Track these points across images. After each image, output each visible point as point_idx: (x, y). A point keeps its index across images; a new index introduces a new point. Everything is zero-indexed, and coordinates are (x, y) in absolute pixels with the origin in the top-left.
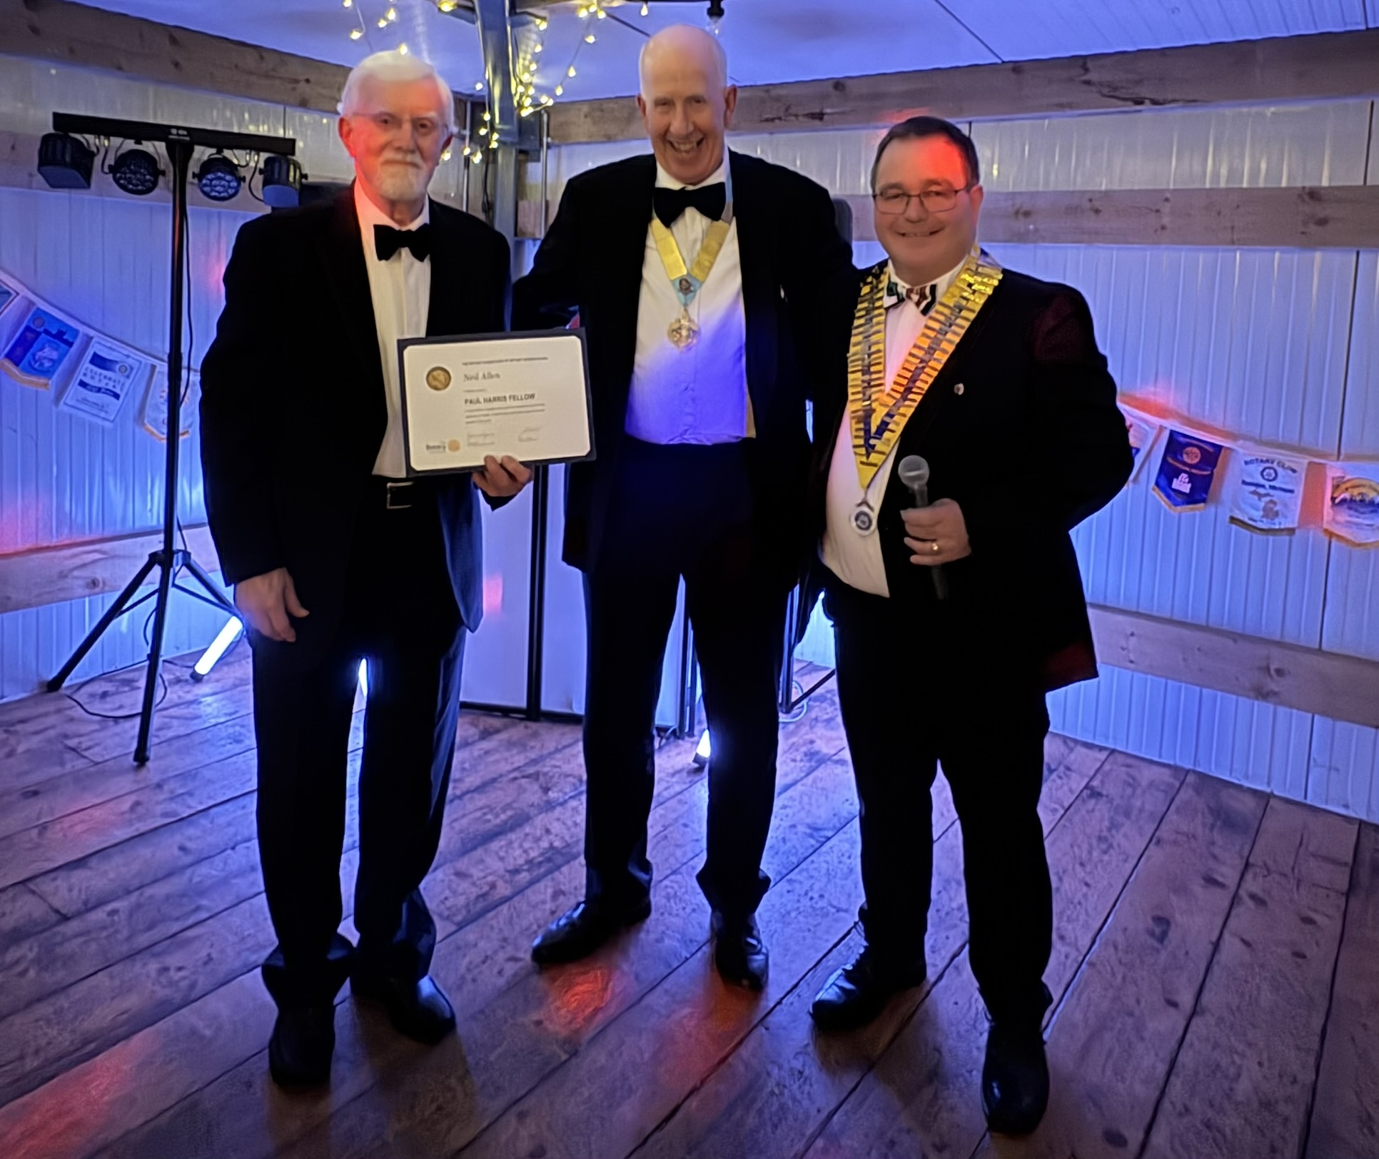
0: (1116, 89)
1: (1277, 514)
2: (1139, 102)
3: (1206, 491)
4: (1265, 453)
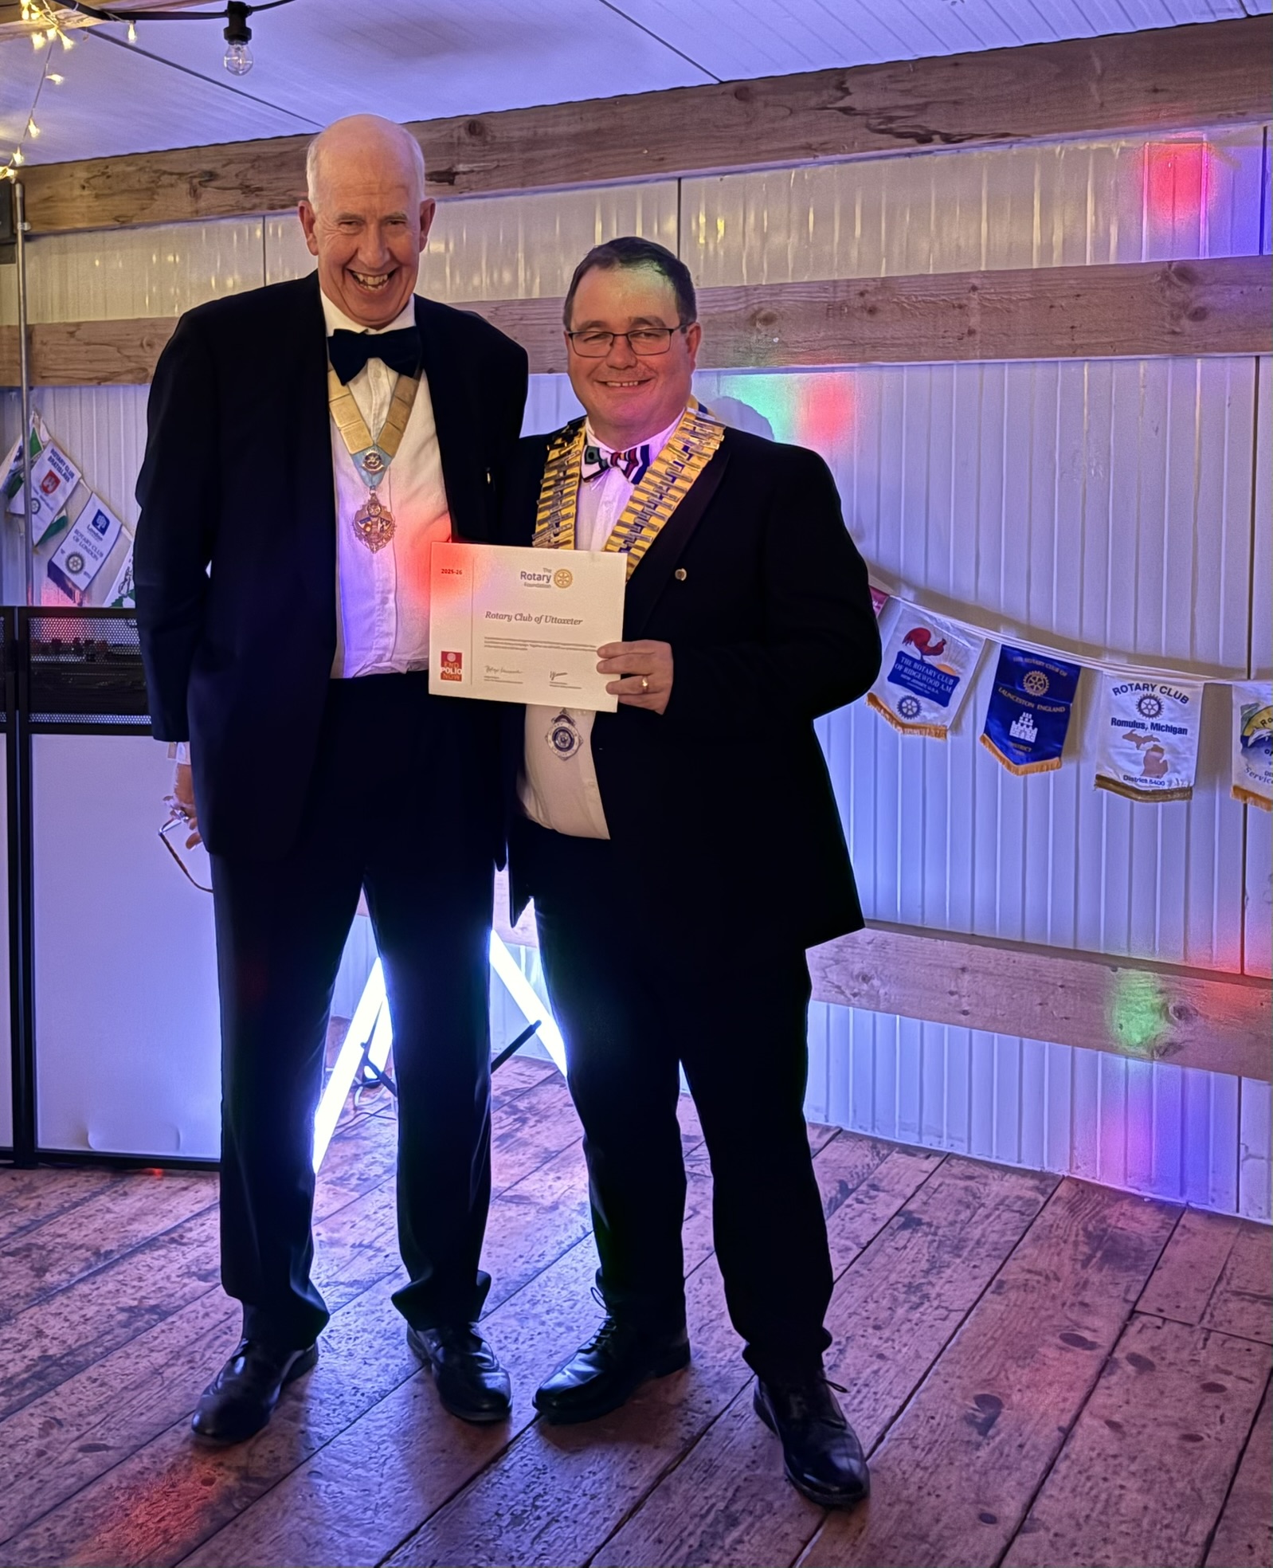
0: (891, 119)
1: (1164, 768)
2: (925, 139)
3: (1060, 737)
4: (1142, 673)
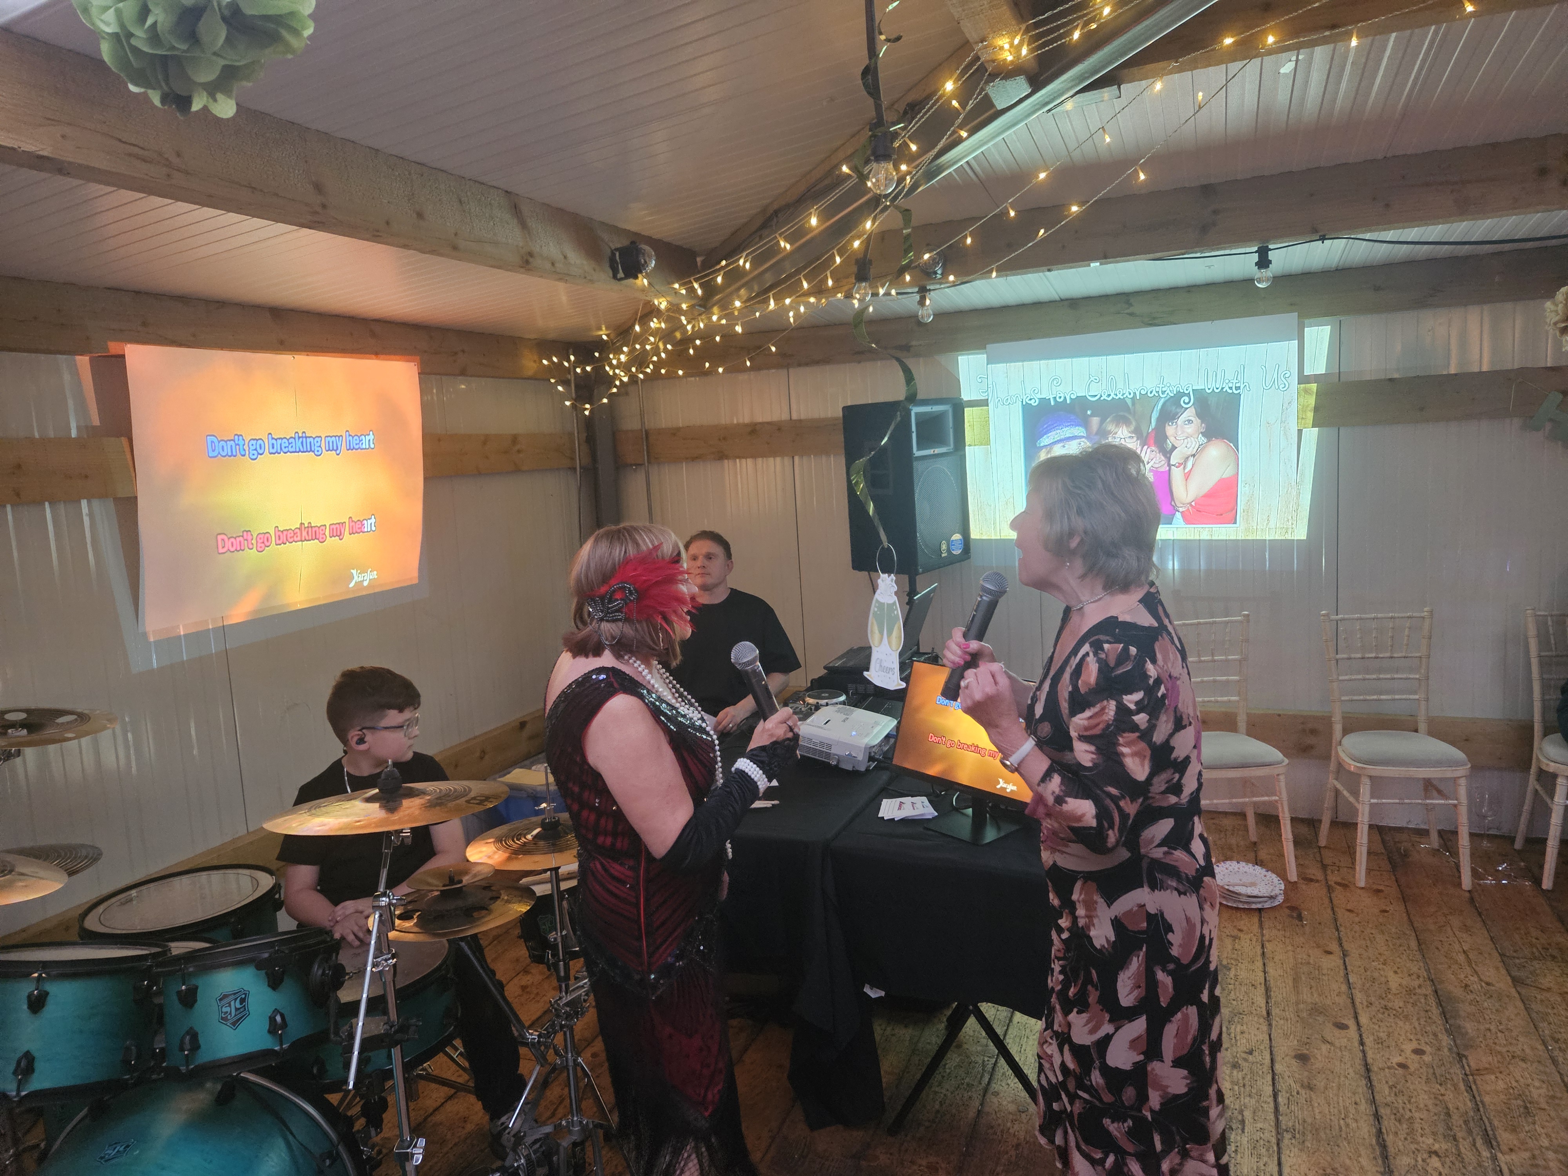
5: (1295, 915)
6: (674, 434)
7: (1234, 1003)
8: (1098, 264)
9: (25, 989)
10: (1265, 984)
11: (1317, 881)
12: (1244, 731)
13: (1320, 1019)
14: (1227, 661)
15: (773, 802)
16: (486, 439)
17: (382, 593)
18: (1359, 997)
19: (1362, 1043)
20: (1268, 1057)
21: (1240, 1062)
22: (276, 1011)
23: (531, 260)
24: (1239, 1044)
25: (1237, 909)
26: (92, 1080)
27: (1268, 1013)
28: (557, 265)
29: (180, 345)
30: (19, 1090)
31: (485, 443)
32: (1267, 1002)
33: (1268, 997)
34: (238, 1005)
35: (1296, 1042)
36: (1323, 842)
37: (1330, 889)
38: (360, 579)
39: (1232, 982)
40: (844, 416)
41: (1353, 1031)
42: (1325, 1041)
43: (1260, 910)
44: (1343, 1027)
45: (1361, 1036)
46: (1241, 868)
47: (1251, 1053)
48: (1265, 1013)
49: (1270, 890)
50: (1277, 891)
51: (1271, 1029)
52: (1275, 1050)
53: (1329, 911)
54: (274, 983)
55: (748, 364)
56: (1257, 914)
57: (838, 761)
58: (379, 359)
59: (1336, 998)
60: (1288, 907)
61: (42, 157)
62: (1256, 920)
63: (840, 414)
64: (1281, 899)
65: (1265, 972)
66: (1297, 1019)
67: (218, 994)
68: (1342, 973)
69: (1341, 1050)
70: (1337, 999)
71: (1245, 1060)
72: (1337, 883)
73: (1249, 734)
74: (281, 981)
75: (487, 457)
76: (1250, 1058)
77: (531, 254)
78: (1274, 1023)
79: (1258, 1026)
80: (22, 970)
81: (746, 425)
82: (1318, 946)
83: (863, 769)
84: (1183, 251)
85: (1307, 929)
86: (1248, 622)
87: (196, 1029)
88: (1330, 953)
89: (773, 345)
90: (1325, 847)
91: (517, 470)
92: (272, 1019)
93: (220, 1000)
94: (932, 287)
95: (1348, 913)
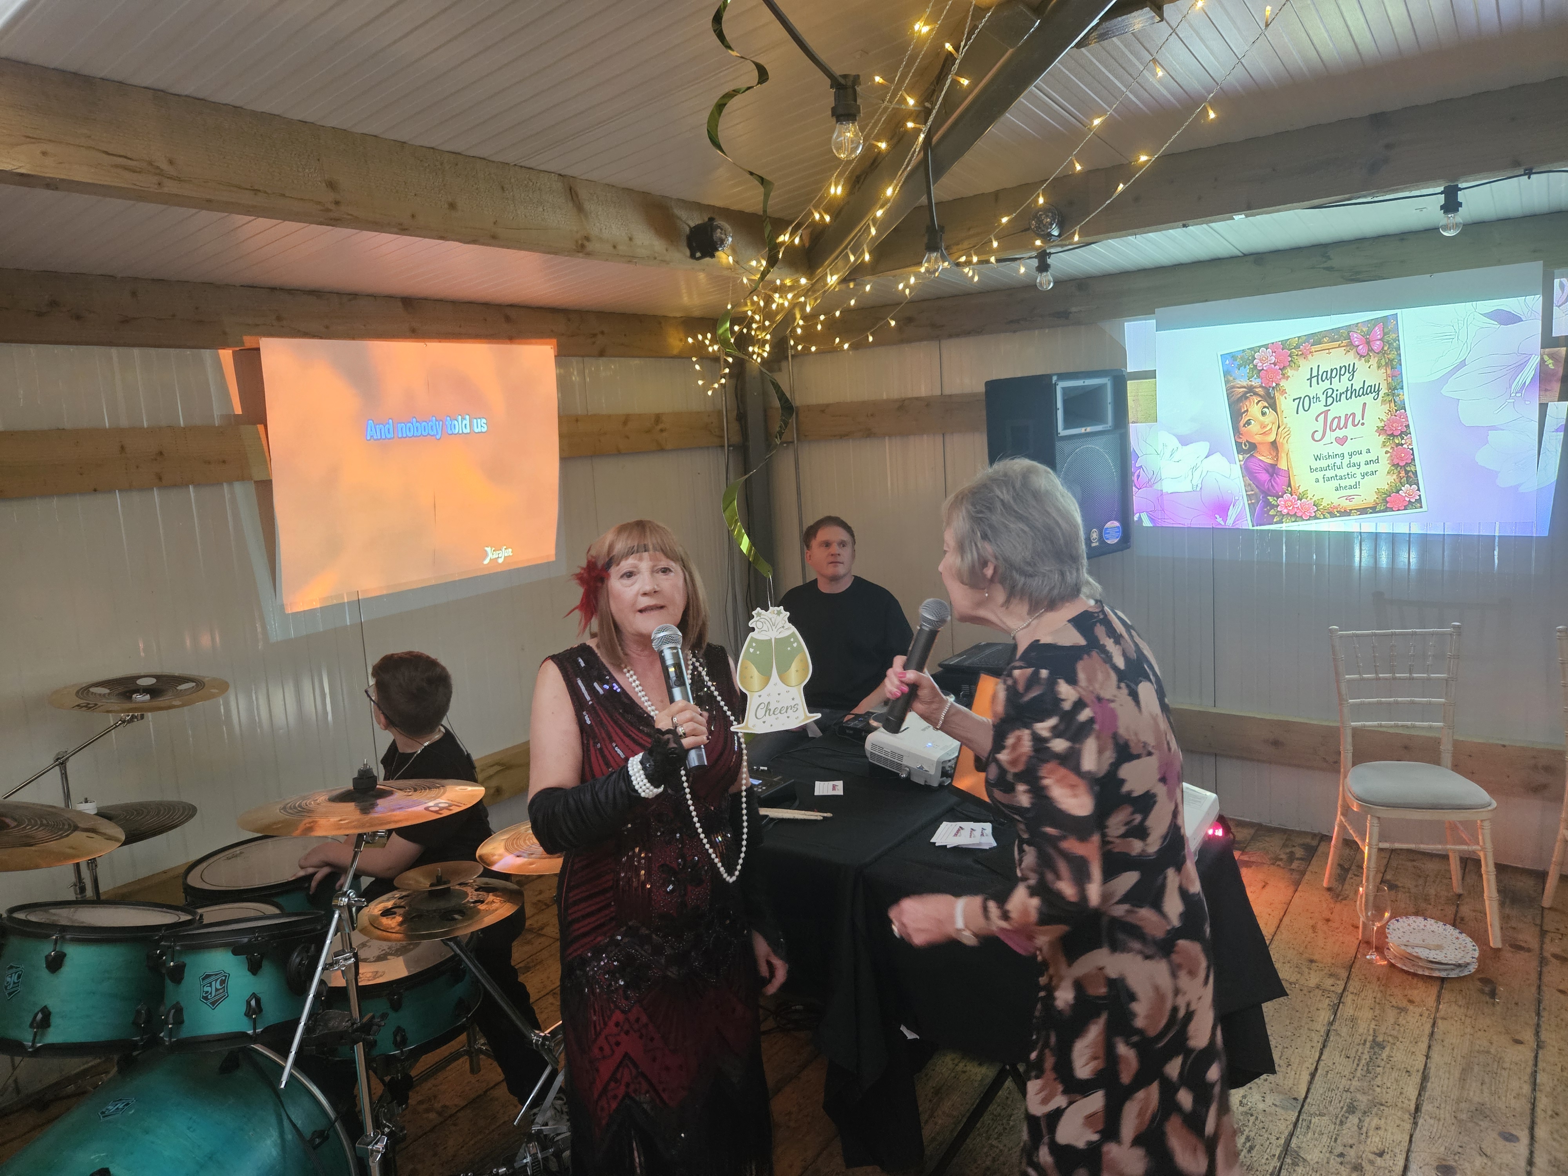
5: (1487, 989)
6: (823, 411)
7: (1378, 1090)
8: (1243, 216)
9: (47, 949)
10: (1423, 1073)
11: (1529, 950)
12: (1449, 764)
13: (1484, 1124)
14: (1429, 679)
15: (825, 815)
16: (626, 419)
17: (518, 570)
18: (1543, 1102)
19: (1530, 1162)
20: (1401, 1163)
21: (1363, 1163)
22: (254, 995)
23: (586, 243)
24: (1368, 1143)
25: (1415, 975)
26: (102, 1039)
27: (1418, 1109)
28: (620, 247)
29: (314, 336)
30: (34, 1042)
31: (625, 423)
32: (1420, 1094)
33: (1422, 1088)
34: (219, 987)
35: (1443, 1149)
36: (1547, 902)
37: (1543, 961)
38: (495, 556)
39: (1382, 1064)
40: (986, 392)
41: (1522, 1148)
42: (1482, 1153)
43: (1443, 980)
44: (1509, 1138)
45: (1531, 1153)
46: (1428, 926)
47: (1381, 1154)
48: (1412, 1107)
49: (1459, 956)
50: (1468, 959)
51: (1415, 1129)
52: (1413, 1156)
53: (1534, 989)
54: (254, 968)
55: (871, 339)
56: (1438, 983)
57: (909, 774)
58: (515, 343)
59: (1513, 1101)
60: (1479, 979)
61: (22, 175)
62: (1434, 991)
63: (982, 389)
64: (1473, 968)
65: (1427, 1057)
66: (1454, 1121)
67: (202, 973)
68: (1529, 1070)
69: (1500, 1169)
70: (1513, 1103)
71: (1372, 1162)
72: (1555, 956)
73: (1457, 767)
74: (260, 967)
75: (628, 437)
76: (1379, 1161)
77: (587, 239)
78: (1421, 1122)
79: (1398, 1122)
80: (40, 932)
81: (895, 401)
82: (1507, 1032)
83: (935, 784)
84: (1347, 196)
85: (1498, 1008)
86: (1459, 634)
87: (182, 1004)
88: (1518, 1042)
89: (892, 319)
90: (1550, 909)
91: (661, 449)
92: (248, 1003)
93: (203, 979)
94: (1052, 251)
95: (1559, 994)
